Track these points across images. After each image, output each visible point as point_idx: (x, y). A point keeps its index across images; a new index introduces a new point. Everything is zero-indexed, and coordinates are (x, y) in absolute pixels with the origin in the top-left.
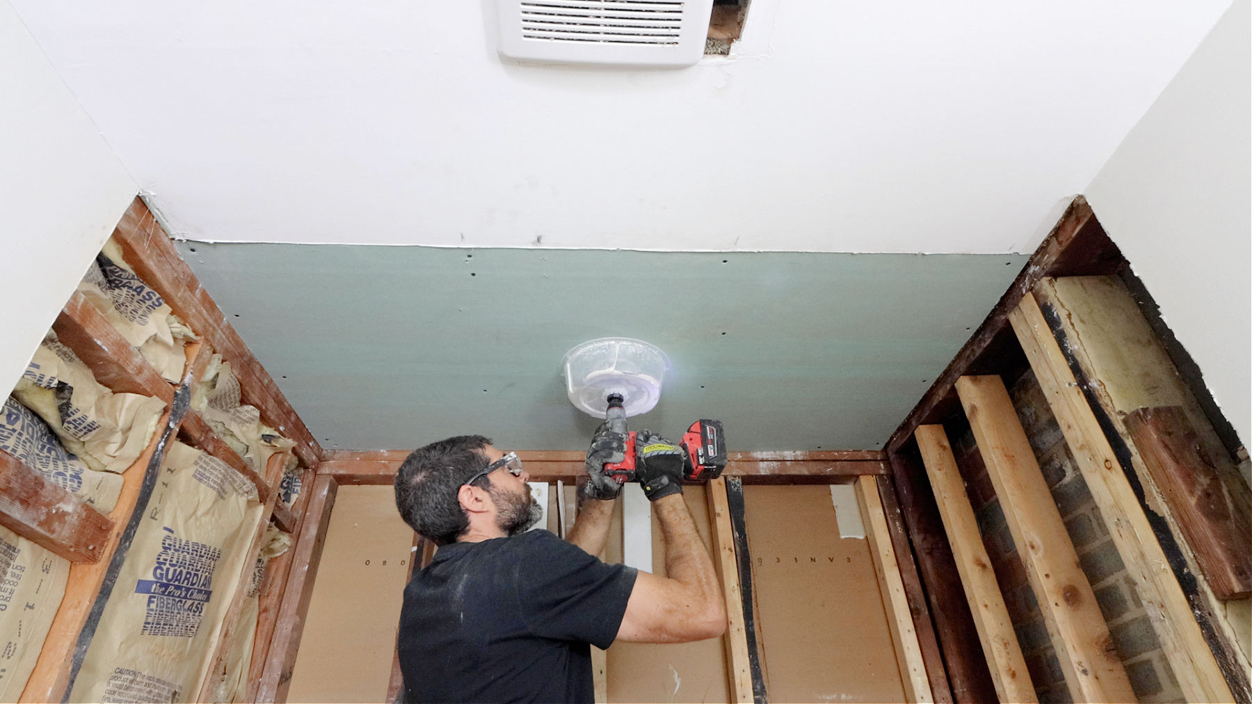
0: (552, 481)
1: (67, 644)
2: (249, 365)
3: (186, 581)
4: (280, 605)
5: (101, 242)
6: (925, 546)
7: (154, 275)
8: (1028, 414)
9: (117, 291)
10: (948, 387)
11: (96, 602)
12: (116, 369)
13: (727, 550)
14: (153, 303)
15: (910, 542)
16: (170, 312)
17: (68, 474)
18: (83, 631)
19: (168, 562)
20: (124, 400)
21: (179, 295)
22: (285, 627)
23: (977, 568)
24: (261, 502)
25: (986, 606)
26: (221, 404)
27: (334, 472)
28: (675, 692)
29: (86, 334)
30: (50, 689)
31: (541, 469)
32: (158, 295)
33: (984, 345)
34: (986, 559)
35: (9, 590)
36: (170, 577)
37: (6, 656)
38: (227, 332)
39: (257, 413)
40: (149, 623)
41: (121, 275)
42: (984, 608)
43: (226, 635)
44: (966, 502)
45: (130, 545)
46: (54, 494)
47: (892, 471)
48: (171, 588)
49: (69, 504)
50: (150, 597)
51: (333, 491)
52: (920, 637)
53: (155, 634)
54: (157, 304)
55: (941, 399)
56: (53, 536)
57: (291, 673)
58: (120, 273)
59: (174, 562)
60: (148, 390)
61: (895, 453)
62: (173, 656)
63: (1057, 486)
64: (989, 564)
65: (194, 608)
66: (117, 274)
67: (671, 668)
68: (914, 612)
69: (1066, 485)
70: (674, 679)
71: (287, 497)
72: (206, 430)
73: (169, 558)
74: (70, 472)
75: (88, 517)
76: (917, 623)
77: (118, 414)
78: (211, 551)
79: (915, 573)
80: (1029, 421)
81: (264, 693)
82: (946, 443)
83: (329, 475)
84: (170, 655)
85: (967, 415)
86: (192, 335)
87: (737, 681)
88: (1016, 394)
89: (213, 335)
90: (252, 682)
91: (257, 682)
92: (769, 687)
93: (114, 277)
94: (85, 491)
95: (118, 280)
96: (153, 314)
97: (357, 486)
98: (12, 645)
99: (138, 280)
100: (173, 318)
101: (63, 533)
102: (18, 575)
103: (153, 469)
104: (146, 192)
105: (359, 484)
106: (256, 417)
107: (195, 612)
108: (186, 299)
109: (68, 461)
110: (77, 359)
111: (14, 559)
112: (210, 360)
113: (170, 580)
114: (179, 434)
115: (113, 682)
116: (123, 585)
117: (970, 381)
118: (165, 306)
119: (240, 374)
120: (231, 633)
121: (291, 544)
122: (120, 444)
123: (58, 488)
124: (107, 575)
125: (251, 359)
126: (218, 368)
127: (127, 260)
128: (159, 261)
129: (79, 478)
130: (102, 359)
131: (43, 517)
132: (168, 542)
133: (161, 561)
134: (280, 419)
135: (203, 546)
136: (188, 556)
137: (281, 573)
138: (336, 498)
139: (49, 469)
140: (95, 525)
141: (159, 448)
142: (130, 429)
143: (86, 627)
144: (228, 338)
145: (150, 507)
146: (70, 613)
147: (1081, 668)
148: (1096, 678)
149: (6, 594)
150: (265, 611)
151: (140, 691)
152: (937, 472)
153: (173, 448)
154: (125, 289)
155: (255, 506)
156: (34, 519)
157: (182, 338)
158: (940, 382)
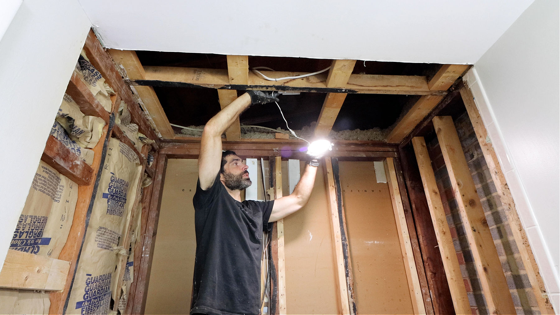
0: (259, 159)
1: (83, 216)
2: (133, 105)
3: (119, 195)
4: (150, 206)
5: (81, 49)
6: (412, 186)
7: (98, 64)
8: (461, 132)
9: (84, 71)
10: (429, 120)
11: (91, 201)
12: (88, 105)
13: (332, 187)
14: (98, 77)
15: (406, 184)
16: (104, 81)
17: (76, 149)
18: (88, 211)
19: (113, 186)
20: (88, 119)
21: (108, 73)
22: (153, 215)
23: (433, 194)
24: (141, 164)
25: (435, 208)
26: (124, 123)
27: (166, 153)
28: (310, 240)
29: (78, 89)
30: (79, 233)
31: (254, 153)
32: (100, 74)
33: (447, 103)
34: (437, 190)
35: (59, 195)
36: (114, 192)
37: (62, 220)
38: (125, 91)
39: (137, 127)
40: (109, 210)
41: (87, 64)
42: (435, 210)
43: (133, 216)
44: (431, 168)
45: (100, 178)
46: (73, 157)
47: (400, 156)
48: (115, 197)
49: (78, 161)
50: (108, 200)
51: (166, 161)
52: (407, 221)
53: (111, 214)
54: (99, 77)
55: (425, 126)
56: (75, 174)
57: (156, 233)
58: (87, 63)
59: (115, 187)
60: (101, 115)
61: (402, 148)
62: (117, 223)
63: (470, 161)
64: (438, 192)
65: (122, 205)
66: (85, 64)
67: (308, 231)
68: (405, 211)
69: (473, 161)
70: (309, 235)
71: (149, 164)
72: (121, 132)
73: (113, 185)
75: (85, 167)
76: (406, 215)
77: (87, 125)
78: (126, 183)
79: (407, 196)
80: (461, 135)
81: (147, 240)
82: (425, 144)
83: (164, 154)
84: (116, 223)
85: (436, 133)
86: (113, 92)
87: (335, 236)
88: (457, 124)
89: (121, 92)
90: (142, 235)
91: (144, 235)
92: (348, 238)
93: (84, 65)
94: (82, 156)
95: (86, 66)
96: (98, 82)
98: (63, 216)
99: (92, 66)
100: (106, 84)
101: (78, 173)
102: (62, 189)
103: (105, 146)
104: (94, 26)
105: (177, 158)
106: (137, 129)
107: (122, 207)
108: (110, 75)
109: (74, 144)
110: (73, 101)
111: (59, 183)
112: (120, 103)
113: (114, 194)
114: (112, 134)
115: (98, 232)
116: (99, 194)
117: (439, 119)
118: (103, 78)
119: (131, 109)
120: (135, 216)
121: (152, 182)
122: (90, 137)
123: (74, 154)
124: (94, 190)
125: (134, 103)
126: (123, 106)
127: (88, 57)
128: (100, 58)
129: (80, 151)
130: (83, 101)
131: (71, 166)
132: (112, 178)
133: (110, 186)
134: (145, 130)
135: (124, 181)
136: (119, 184)
137: (149, 193)
138: (168, 164)
139: (69, 146)
140: (88, 170)
141: (105, 141)
142: (92, 131)
143: (89, 210)
144: (126, 94)
145: (105, 164)
146: (82, 205)
147: (473, 229)
148: (479, 233)
149: (59, 196)
150: (144, 208)
151: (108, 235)
152: (420, 156)
153: (111, 140)
154: (87, 70)
155: (139, 166)
156: (68, 167)
157: (110, 93)
158: (425, 119)
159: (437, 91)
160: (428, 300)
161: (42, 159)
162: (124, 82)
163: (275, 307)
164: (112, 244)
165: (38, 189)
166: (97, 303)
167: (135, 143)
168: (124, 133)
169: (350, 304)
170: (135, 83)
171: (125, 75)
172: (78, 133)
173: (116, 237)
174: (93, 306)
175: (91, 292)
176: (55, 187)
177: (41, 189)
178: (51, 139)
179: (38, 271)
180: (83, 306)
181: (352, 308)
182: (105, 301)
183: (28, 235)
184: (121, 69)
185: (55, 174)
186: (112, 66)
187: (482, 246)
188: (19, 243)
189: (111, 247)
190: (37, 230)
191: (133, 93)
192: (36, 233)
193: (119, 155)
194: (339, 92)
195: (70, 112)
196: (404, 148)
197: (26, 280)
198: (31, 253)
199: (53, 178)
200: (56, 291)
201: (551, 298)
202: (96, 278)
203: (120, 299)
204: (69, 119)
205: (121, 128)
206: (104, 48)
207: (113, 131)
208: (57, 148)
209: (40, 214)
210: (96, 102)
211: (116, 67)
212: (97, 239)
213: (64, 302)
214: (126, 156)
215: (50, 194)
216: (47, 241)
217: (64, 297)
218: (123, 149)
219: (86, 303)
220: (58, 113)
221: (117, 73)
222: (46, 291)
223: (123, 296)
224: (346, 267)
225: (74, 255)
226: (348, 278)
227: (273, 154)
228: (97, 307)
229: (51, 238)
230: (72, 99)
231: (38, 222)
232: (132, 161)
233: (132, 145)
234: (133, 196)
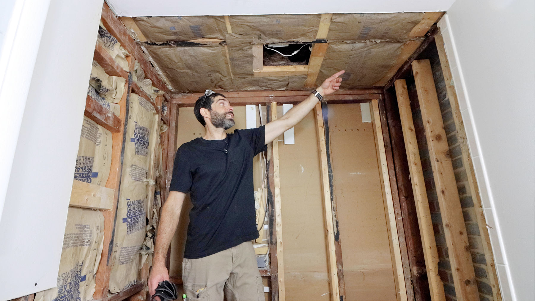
0: (257, 105)
1: (118, 156)
2: (145, 63)
3: (143, 139)
4: (168, 148)
5: (99, 21)
6: (393, 124)
7: (114, 31)
9: (103, 38)
10: (409, 64)
12: (111, 68)
13: (321, 127)
14: (114, 42)
15: (388, 123)
16: (120, 45)
19: (137, 133)
20: (112, 79)
21: (122, 38)
23: (410, 131)
24: (157, 113)
25: (410, 143)
26: (139, 79)
27: (177, 103)
28: (302, 173)
29: (101, 56)
30: (118, 169)
31: (253, 100)
32: (116, 39)
33: (424, 48)
34: (413, 128)
36: (139, 137)
37: (104, 159)
38: (138, 51)
39: (151, 82)
40: (136, 151)
42: (410, 144)
43: (155, 156)
44: (409, 107)
45: (127, 127)
46: (106, 111)
47: (384, 97)
48: (140, 141)
49: (109, 114)
50: (135, 143)
51: (178, 110)
52: (387, 155)
53: (139, 155)
54: (116, 42)
55: (405, 69)
56: (108, 124)
58: (105, 31)
59: (139, 133)
60: (121, 75)
63: (443, 101)
64: (414, 129)
65: (146, 148)
66: (103, 32)
67: (301, 165)
68: (386, 146)
69: (445, 101)
71: (164, 113)
72: (139, 88)
73: (137, 131)
74: (106, 104)
75: (115, 118)
76: (386, 149)
77: (111, 83)
78: (147, 129)
79: (388, 134)
80: (437, 77)
81: (168, 175)
82: (406, 86)
83: (176, 104)
84: (143, 161)
85: (414, 76)
86: (128, 53)
87: (323, 169)
89: (134, 53)
90: (164, 171)
92: (333, 170)
94: (111, 109)
95: (104, 34)
96: (115, 46)
97: (186, 108)
98: (104, 156)
99: (109, 33)
100: (122, 47)
101: (110, 123)
102: (101, 136)
103: (128, 101)
105: (186, 107)
106: (150, 83)
108: (124, 40)
109: (104, 100)
110: (98, 65)
111: (98, 131)
112: (135, 63)
113: (139, 138)
114: (132, 90)
115: (131, 168)
116: (128, 139)
117: (417, 62)
118: (118, 43)
119: (144, 67)
120: (157, 156)
121: (167, 128)
122: (115, 94)
123: (106, 109)
124: (124, 136)
125: (146, 61)
126: (137, 65)
127: (105, 27)
128: (114, 25)
129: (109, 106)
130: (106, 64)
131: (105, 118)
132: (136, 126)
133: (135, 132)
134: (158, 84)
135: (145, 128)
136: (142, 131)
137: (166, 137)
138: (179, 112)
139: (101, 103)
140: (117, 120)
141: (127, 96)
142: (116, 89)
143: (122, 151)
144: (138, 54)
145: (129, 115)
146: (116, 148)
147: (437, 160)
148: (441, 163)
149: (99, 142)
150: (164, 149)
151: (138, 171)
152: (400, 97)
153: (131, 95)
154: (106, 37)
155: (156, 115)
156: (103, 119)
157: (126, 55)
158: (406, 63)
159: (414, 37)
160: (400, 219)
161: (85, 115)
162: (135, 44)
163: (273, 224)
164: (142, 177)
165: (85, 137)
166: (136, 220)
167: (151, 96)
168: (141, 88)
169: (334, 222)
170: (145, 44)
171: (136, 38)
172: (104, 91)
173: (144, 172)
174: (134, 222)
175: (131, 212)
176: (96, 135)
177: (87, 136)
178: (89, 98)
179: (94, 195)
180: (127, 221)
181: (335, 225)
182: (141, 219)
183: (83, 170)
184: (132, 33)
185: (94, 125)
186: (124, 31)
187: (443, 174)
188: (78, 175)
189: (141, 180)
190: (88, 166)
191: (144, 53)
192: (88, 168)
193: (139, 107)
194: (323, 42)
195: (98, 75)
196: (387, 90)
197: (87, 201)
198: (87, 182)
199: (93, 128)
200: (108, 210)
201: (485, 211)
202: (133, 202)
203: (153, 218)
204: (98, 80)
205: (138, 84)
206: (116, 16)
207: (132, 88)
208: (93, 105)
209: (89, 155)
210: (116, 64)
211: (128, 31)
212: (131, 174)
213: (114, 217)
214: (144, 108)
215: (93, 140)
216: (96, 175)
217: (113, 214)
218: (141, 101)
219: (129, 219)
220: (90, 77)
221: (129, 36)
222: (100, 210)
223: (155, 216)
224: (331, 193)
225: (116, 185)
226: (332, 202)
227: (269, 101)
228: (137, 223)
229: (98, 173)
230: (97, 64)
231: (88, 161)
232: (150, 111)
233: (148, 98)
234: (154, 140)
